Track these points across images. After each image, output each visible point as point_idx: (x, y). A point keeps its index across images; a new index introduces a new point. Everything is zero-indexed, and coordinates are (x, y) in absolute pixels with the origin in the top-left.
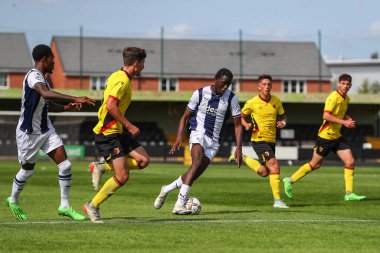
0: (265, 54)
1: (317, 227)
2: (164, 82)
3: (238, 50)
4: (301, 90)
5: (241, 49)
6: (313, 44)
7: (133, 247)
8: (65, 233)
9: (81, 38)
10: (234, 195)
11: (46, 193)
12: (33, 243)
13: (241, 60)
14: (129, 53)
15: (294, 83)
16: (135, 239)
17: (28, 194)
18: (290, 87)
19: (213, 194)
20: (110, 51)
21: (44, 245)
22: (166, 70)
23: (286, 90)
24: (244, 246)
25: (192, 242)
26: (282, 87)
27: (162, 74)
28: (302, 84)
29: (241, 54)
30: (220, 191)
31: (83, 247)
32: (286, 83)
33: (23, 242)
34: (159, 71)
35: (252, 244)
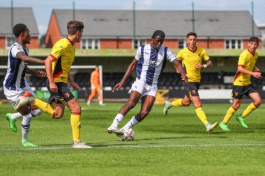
0: (211, 20)
1: (252, 149)
2: (136, 42)
3: (191, 18)
4: (239, 47)
5: (193, 17)
6: (248, 12)
7: (115, 165)
8: (64, 156)
9: (74, 11)
10: (189, 126)
11: (48, 126)
12: (40, 163)
13: (194, 25)
14: (73, 25)
15: (233, 42)
16: (116, 160)
17: (36, 127)
18: (230, 45)
19: (174, 126)
20: (95, 20)
21: (48, 165)
22: (137, 34)
23: (228, 47)
24: (198, 164)
25: (158, 162)
26: (225, 44)
27: (135, 36)
28: (239, 42)
29: (193, 20)
30: (179, 123)
31: (78, 166)
32: (228, 42)
33: (33, 163)
34: (132, 34)
35: (203, 163)
